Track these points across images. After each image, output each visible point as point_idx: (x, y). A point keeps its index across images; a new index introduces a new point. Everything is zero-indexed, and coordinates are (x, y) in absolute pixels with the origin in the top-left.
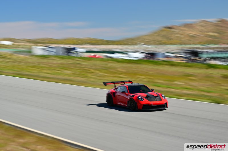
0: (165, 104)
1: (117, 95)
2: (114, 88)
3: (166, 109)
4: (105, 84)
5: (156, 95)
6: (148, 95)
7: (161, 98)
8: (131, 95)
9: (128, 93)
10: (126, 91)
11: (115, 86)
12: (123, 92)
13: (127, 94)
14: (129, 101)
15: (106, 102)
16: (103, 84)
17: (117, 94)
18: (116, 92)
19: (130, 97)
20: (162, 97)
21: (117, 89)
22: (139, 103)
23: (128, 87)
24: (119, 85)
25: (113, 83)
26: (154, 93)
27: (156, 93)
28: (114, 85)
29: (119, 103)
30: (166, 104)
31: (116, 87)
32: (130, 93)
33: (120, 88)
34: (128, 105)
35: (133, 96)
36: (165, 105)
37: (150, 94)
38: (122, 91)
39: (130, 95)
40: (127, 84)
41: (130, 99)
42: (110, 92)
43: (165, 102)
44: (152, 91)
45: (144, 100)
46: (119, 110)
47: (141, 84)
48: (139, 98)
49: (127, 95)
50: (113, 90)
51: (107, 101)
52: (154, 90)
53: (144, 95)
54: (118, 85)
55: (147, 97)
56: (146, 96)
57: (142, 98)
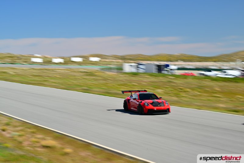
0: (167, 109)
4: (123, 92)
6: (154, 102)
11: (131, 94)
14: (138, 107)
16: (121, 92)
21: (132, 96)
22: (145, 108)
25: (130, 91)
29: (132, 108)
32: (140, 100)
34: (138, 110)
35: (141, 102)
41: (139, 104)
43: (168, 108)
49: (138, 101)
50: (129, 98)
52: (161, 98)
53: (151, 101)
54: (133, 93)
56: (152, 102)
57: (148, 104)
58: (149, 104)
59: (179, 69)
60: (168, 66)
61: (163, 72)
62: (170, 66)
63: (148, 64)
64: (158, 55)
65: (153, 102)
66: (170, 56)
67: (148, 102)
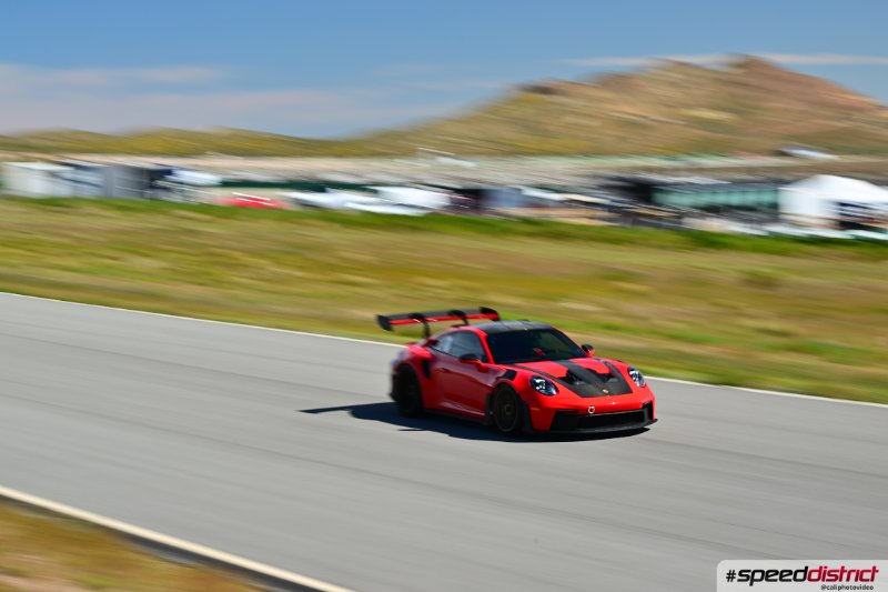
0: (645, 406)
1: (438, 370)
2: (422, 341)
3: (648, 430)
5: (605, 371)
6: (572, 369)
7: (629, 380)
8: (503, 369)
9: (487, 362)
10: (478, 350)
12: (466, 359)
13: (483, 364)
15: (389, 400)
17: (440, 366)
18: (433, 359)
19: (498, 378)
20: (631, 376)
23: (484, 334)
24: (448, 325)
26: (597, 362)
27: (602, 360)
28: (419, 326)
30: (650, 406)
31: (434, 337)
33: (450, 339)
36: (646, 411)
37: (579, 363)
38: (459, 353)
39: (495, 372)
40: (480, 325)
41: (499, 386)
42: (407, 356)
44: (585, 351)
45: (557, 390)
46: (451, 435)
47: (535, 322)
48: (538, 381)
51: (393, 395)
52: (591, 348)
53: (557, 368)
55: (570, 378)
57: (548, 384)
58: (556, 384)
65: (569, 372)
67: (548, 375)
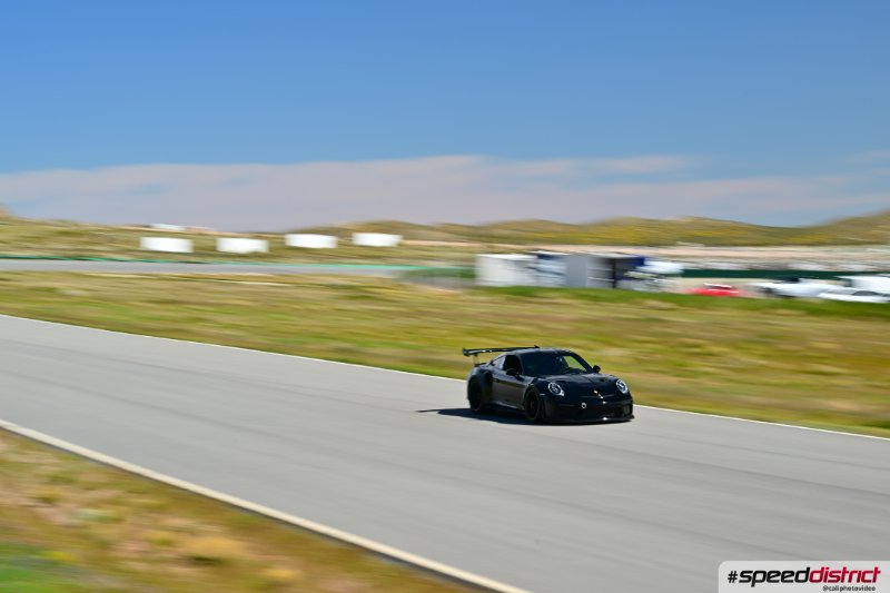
59: (687, 273)
60: (640, 261)
61: (624, 284)
62: (647, 263)
63: (576, 255)
64: (605, 224)
66: (650, 224)
